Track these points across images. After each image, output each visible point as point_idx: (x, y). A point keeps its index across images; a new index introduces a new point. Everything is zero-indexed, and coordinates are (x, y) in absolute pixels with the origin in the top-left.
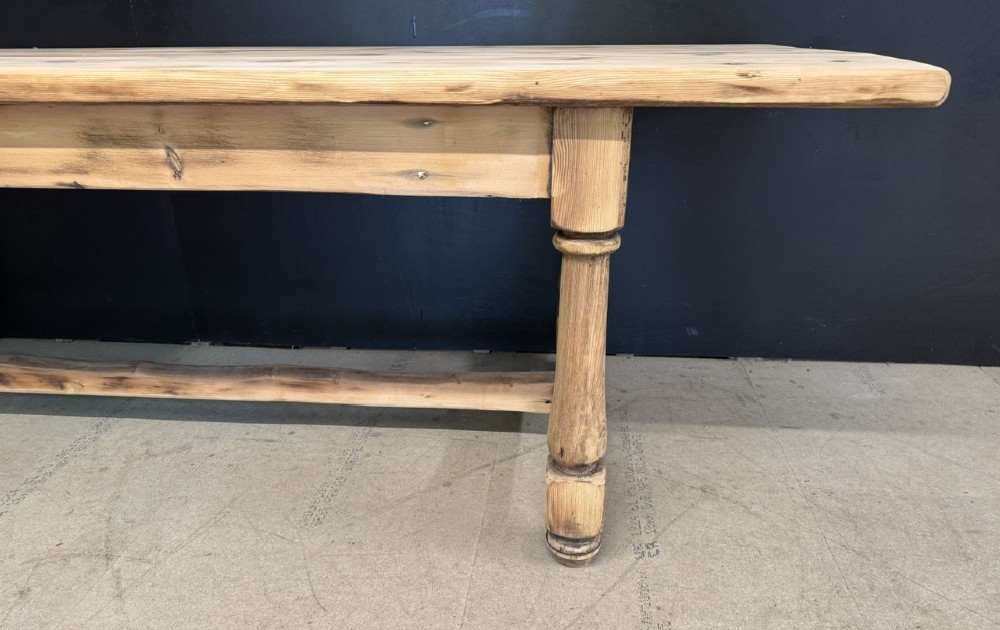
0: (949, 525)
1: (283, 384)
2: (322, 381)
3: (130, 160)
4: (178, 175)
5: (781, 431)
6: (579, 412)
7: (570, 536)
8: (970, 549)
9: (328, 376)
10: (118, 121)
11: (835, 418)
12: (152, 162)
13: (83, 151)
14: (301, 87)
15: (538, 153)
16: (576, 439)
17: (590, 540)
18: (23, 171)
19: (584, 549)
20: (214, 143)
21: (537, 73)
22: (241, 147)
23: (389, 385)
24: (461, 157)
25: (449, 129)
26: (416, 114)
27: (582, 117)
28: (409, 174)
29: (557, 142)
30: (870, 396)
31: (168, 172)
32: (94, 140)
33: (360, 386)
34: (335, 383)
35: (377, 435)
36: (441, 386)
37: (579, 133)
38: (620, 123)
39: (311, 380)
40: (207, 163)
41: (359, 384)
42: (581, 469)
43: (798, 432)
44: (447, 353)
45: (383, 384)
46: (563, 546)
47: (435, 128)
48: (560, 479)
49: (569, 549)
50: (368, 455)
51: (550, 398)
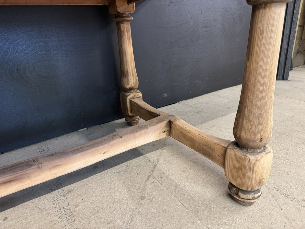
2: (28, 171)
9: (31, 165)
23: (79, 155)
33: (60, 163)
34: (39, 168)
35: (70, 191)
39: (19, 173)
41: (57, 162)
44: (65, 136)
45: (75, 156)
46: (254, 196)
50: (77, 206)
51: (165, 130)
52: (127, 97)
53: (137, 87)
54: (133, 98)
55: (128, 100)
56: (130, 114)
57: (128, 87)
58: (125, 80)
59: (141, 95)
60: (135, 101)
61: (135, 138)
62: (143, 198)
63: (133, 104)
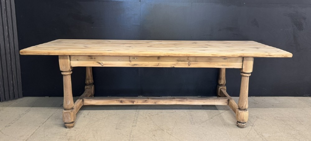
0: (298, 120)
1: (177, 101)
3: (183, 64)
4: (189, 65)
5: (265, 109)
6: (245, 100)
7: (243, 122)
8: (303, 123)
10: (182, 59)
11: (273, 106)
12: (186, 64)
13: (176, 62)
14: (213, 55)
15: (241, 62)
16: (245, 105)
17: (245, 123)
18: (166, 65)
19: (245, 124)
20: (196, 61)
21: (244, 54)
22: (199, 62)
24: (230, 63)
25: (229, 60)
26: (224, 58)
27: (248, 58)
28: (223, 65)
29: (244, 61)
30: (278, 102)
31: (188, 65)
32: (178, 61)
33: (192, 101)
34: (187, 100)
36: (207, 100)
37: (247, 60)
38: (252, 59)
39: (182, 100)
40: (194, 64)
42: (245, 110)
43: (267, 109)
47: (227, 59)
48: (242, 112)
49: (243, 125)
51: (227, 102)
52: (219, 87)
53: (225, 84)
54: (222, 89)
55: (219, 89)
56: (219, 95)
57: (220, 84)
58: (220, 81)
59: (225, 88)
60: (222, 90)
61: (215, 101)
62: (212, 118)
63: (221, 91)
